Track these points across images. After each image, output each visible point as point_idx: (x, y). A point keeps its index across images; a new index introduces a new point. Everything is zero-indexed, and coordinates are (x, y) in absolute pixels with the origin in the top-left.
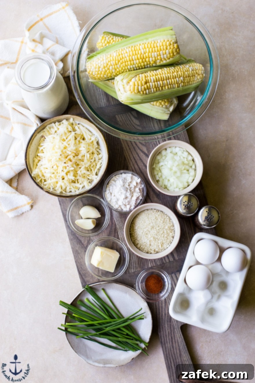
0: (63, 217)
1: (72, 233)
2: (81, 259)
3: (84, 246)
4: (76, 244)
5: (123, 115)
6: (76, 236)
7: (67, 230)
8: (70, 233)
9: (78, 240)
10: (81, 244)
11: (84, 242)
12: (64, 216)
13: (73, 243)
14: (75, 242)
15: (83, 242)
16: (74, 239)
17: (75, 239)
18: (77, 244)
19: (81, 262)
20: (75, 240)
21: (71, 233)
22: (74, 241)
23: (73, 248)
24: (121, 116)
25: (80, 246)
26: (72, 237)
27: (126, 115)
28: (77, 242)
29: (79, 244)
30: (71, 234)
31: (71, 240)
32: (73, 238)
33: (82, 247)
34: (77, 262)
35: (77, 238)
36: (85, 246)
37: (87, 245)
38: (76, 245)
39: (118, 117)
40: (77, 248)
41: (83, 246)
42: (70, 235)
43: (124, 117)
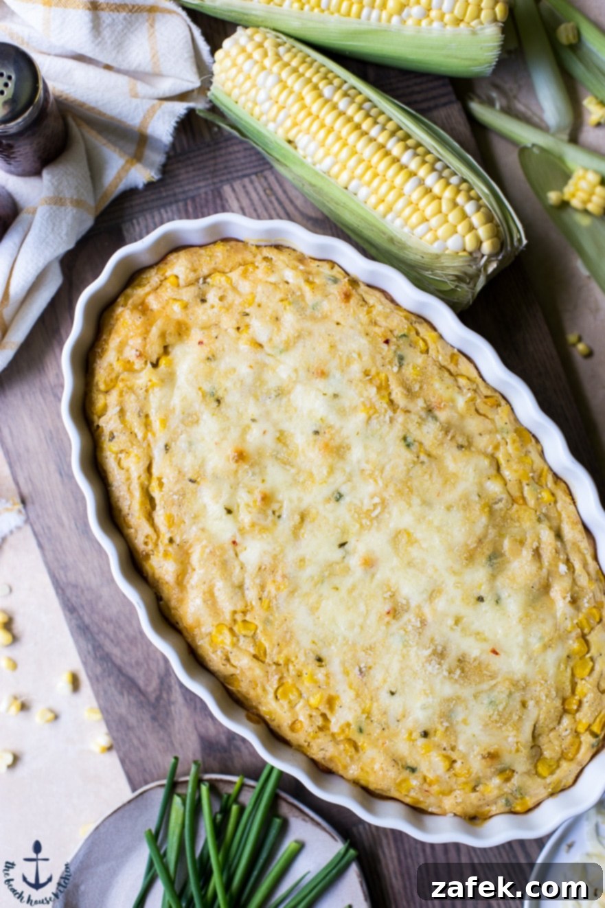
0: (57, 593)
1: (98, 654)
2: (142, 750)
3: (147, 699)
4: (116, 693)
5: (252, 182)
6: (114, 664)
7: (76, 642)
8: (89, 652)
9: (122, 679)
10: (135, 692)
11: (147, 685)
12: (60, 591)
13: (105, 692)
14: (113, 689)
15: (141, 683)
16: (106, 674)
17: (109, 676)
18: (122, 694)
19: (142, 761)
20: (111, 680)
21: (92, 653)
22: (109, 684)
23: (107, 711)
24: (244, 187)
25: (132, 699)
26: (98, 670)
27: (266, 178)
28: (119, 686)
29: (129, 693)
30: (95, 658)
31: (97, 680)
32: (104, 671)
33: (141, 703)
34: (127, 761)
35: (120, 670)
36: (152, 698)
37: (158, 693)
38: (118, 697)
39: (234, 190)
40: (123, 710)
41: (142, 698)
42: (91, 661)
43: (255, 189)
